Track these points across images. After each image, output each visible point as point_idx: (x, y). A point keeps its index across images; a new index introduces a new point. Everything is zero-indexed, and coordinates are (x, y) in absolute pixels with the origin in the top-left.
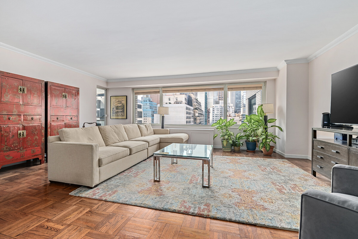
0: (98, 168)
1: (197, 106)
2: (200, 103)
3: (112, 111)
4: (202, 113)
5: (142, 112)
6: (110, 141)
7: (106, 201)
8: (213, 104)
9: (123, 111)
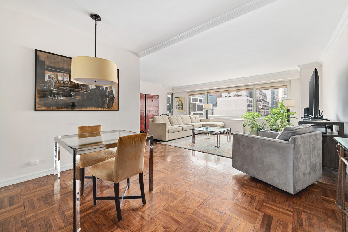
0: (168, 134)
1: (260, 98)
2: (265, 94)
3: (175, 107)
4: (268, 105)
5: (203, 105)
6: (173, 124)
7: (170, 145)
8: (283, 94)
9: (182, 107)
